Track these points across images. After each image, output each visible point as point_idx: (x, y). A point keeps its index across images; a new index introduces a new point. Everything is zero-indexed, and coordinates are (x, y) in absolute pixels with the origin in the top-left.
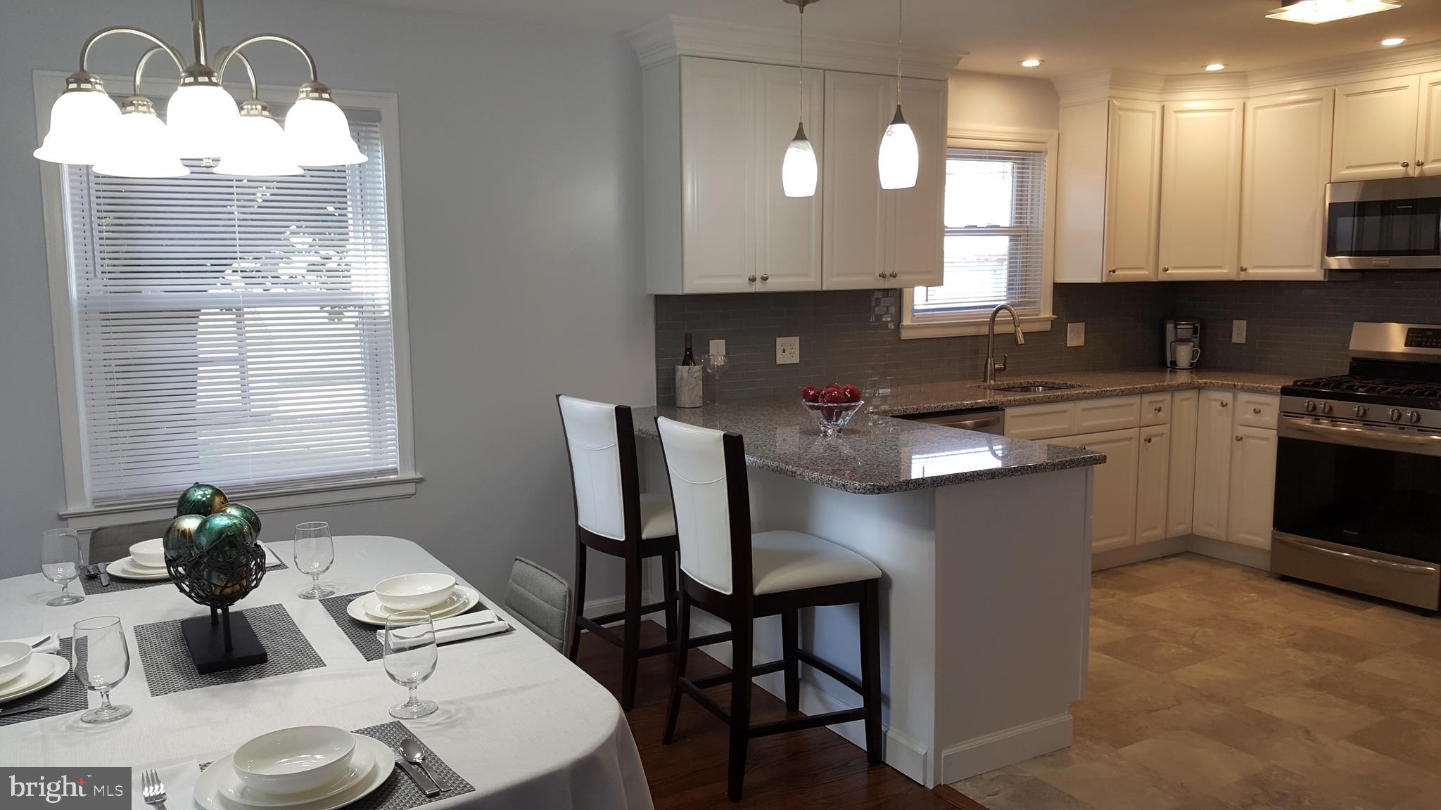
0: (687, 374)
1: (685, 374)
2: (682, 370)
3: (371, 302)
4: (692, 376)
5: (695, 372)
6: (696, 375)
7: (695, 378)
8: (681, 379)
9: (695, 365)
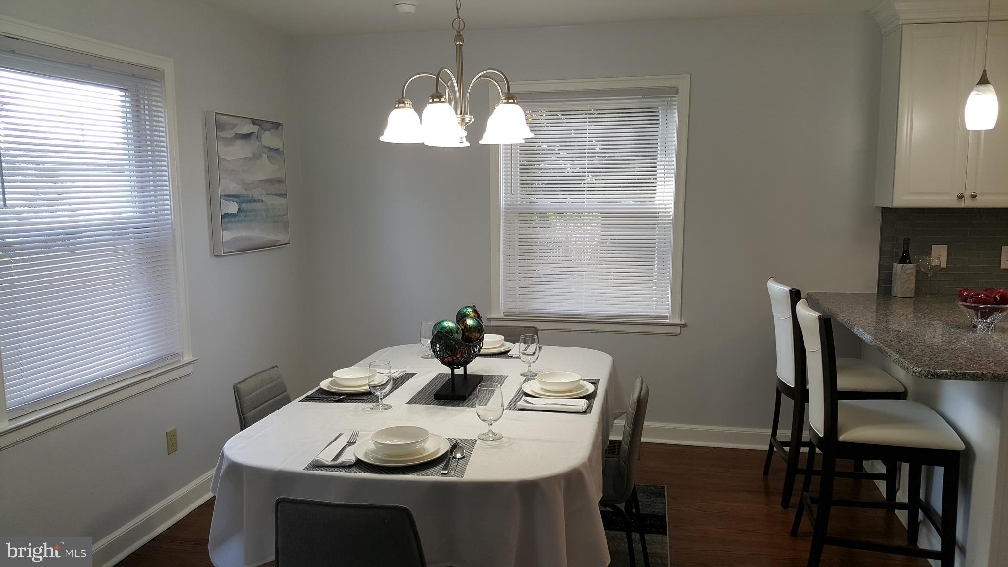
0: (900, 270)
1: (899, 270)
2: (898, 267)
3: (664, 210)
4: (905, 272)
5: (908, 269)
6: (908, 271)
7: (907, 274)
8: (895, 274)
9: (910, 263)
